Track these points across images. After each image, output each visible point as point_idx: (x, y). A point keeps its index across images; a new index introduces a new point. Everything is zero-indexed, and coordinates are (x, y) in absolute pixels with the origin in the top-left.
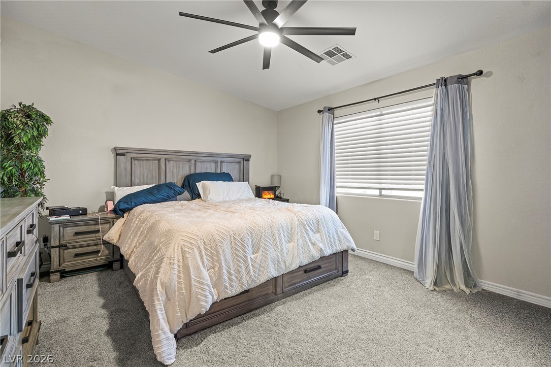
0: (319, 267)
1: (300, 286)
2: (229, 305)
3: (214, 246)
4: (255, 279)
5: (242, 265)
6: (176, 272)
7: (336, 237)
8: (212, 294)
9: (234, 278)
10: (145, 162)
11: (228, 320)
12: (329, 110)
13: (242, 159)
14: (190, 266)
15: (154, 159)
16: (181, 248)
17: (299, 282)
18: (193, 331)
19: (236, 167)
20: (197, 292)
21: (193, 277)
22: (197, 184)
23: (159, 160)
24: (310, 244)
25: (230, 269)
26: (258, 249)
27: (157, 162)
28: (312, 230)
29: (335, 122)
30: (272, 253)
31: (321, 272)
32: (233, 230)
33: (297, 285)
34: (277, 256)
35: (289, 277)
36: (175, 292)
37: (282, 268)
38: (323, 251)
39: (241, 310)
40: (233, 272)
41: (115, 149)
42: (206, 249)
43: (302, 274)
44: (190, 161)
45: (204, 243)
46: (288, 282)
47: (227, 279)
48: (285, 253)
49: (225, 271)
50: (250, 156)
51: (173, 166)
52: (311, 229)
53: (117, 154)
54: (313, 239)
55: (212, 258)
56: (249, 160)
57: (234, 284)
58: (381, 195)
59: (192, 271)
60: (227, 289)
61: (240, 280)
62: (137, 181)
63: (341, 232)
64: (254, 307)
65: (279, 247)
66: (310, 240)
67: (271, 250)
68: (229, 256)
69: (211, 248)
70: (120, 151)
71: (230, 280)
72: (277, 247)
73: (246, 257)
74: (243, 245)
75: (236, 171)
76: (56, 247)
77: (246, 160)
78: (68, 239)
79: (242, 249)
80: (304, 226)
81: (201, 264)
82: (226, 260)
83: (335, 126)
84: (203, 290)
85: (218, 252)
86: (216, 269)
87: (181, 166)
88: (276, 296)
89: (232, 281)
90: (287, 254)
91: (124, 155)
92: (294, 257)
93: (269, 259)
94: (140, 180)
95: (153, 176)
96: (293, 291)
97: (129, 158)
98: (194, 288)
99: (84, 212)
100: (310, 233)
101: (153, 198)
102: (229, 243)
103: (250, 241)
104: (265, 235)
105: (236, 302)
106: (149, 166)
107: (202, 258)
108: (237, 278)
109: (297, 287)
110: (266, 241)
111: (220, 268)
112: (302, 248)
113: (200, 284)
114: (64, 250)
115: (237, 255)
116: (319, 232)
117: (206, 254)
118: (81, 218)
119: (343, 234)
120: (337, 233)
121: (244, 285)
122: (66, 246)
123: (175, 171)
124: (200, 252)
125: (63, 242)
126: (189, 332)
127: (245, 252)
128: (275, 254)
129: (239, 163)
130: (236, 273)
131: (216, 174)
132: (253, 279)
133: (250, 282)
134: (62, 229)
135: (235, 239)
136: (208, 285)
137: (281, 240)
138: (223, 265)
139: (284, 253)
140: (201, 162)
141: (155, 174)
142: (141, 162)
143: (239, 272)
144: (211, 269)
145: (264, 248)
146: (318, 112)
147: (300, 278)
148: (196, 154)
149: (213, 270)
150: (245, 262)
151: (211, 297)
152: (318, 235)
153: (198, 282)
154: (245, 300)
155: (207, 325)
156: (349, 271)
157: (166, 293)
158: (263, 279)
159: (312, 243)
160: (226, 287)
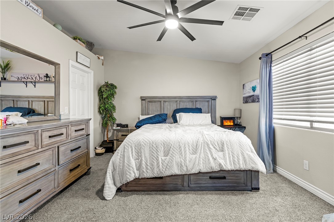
0: (224, 178)
1: (204, 187)
2: (150, 183)
3: (140, 147)
4: (162, 171)
5: (155, 162)
6: (119, 157)
7: (241, 158)
8: (135, 173)
9: (149, 167)
10: (154, 103)
11: (149, 191)
12: (267, 55)
13: (210, 99)
14: (125, 156)
15: (158, 101)
16: (124, 146)
17: (205, 184)
18: (129, 190)
19: (206, 104)
20: (126, 169)
21: (126, 161)
22: (177, 114)
23: (160, 102)
24: (211, 159)
25: (148, 162)
26: (168, 154)
27: (159, 103)
28: (216, 149)
29: (272, 65)
30: (177, 158)
31: (226, 182)
32: (153, 140)
33: (202, 185)
34: (181, 161)
35: (195, 178)
36: (117, 166)
37: (184, 170)
38: (222, 166)
39: (158, 188)
40: (149, 164)
41: (141, 97)
42: (135, 148)
43: (207, 179)
44: (177, 101)
45: (135, 145)
46: (194, 181)
47: (145, 167)
48: (188, 161)
49: (143, 162)
50: (216, 97)
51: (168, 105)
52: (214, 147)
53: (142, 100)
54: (215, 155)
55: (138, 154)
56: (215, 100)
57: (148, 171)
58: (312, 128)
59: (126, 158)
60: (144, 173)
61: (153, 170)
62: (150, 113)
63: (247, 154)
64: (166, 189)
65: (183, 156)
66: (212, 156)
67: (176, 157)
68: (147, 155)
69: (138, 148)
70: (143, 99)
71: (147, 168)
72: (182, 156)
73: (158, 157)
74: (157, 150)
75: (206, 107)
76: (116, 140)
77: (213, 100)
78: (119, 137)
79: (157, 153)
80: (208, 145)
81: (131, 156)
82: (145, 156)
83: (273, 68)
84: (129, 169)
85: (141, 151)
86: (139, 160)
87: (172, 104)
88: (183, 188)
89: (148, 169)
90: (190, 162)
91: (144, 100)
92: (195, 165)
93: (174, 162)
94: (152, 112)
95: (158, 110)
96: (198, 188)
97: (147, 101)
98: (125, 167)
99: (127, 126)
100: (213, 150)
101: (152, 121)
102: (148, 148)
103: (163, 149)
104: (173, 146)
105: (155, 182)
106: (156, 105)
107: (132, 153)
108: (151, 168)
109: (202, 187)
110: (174, 150)
111: (141, 160)
112: (203, 160)
113: (129, 166)
114: (118, 142)
115: (152, 155)
116: (222, 151)
117: (135, 151)
118: (125, 129)
119: (249, 156)
120: (243, 154)
121: (154, 173)
122: (118, 140)
123: (169, 107)
124: (132, 150)
125: (118, 138)
126: (127, 190)
127: (158, 154)
128: (179, 160)
129: (208, 101)
130: (151, 165)
131: (192, 109)
132: (161, 171)
133: (159, 173)
134: (117, 133)
135: (152, 146)
136: (133, 168)
137: (185, 152)
138: (143, 159)
139: (186, 160)
140: (183, 102)
141: (159, 109)
142: (152, 103)
143: (153, 165)
144: (137, 160)
145: (172, 155)
146: (259, 59)
147: (205, 181)
148: (180, 98)
149: (138, 160)
150: (157, 160)
151: (134, 174)
152: (221, 154)
153: (128, 165)
154: (161, 183)
155: (137, 189)
156: (260, 189)
157: (113, 166)
158: (168, 173)
159: (213, 158)
160: (143, 171)
